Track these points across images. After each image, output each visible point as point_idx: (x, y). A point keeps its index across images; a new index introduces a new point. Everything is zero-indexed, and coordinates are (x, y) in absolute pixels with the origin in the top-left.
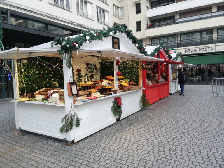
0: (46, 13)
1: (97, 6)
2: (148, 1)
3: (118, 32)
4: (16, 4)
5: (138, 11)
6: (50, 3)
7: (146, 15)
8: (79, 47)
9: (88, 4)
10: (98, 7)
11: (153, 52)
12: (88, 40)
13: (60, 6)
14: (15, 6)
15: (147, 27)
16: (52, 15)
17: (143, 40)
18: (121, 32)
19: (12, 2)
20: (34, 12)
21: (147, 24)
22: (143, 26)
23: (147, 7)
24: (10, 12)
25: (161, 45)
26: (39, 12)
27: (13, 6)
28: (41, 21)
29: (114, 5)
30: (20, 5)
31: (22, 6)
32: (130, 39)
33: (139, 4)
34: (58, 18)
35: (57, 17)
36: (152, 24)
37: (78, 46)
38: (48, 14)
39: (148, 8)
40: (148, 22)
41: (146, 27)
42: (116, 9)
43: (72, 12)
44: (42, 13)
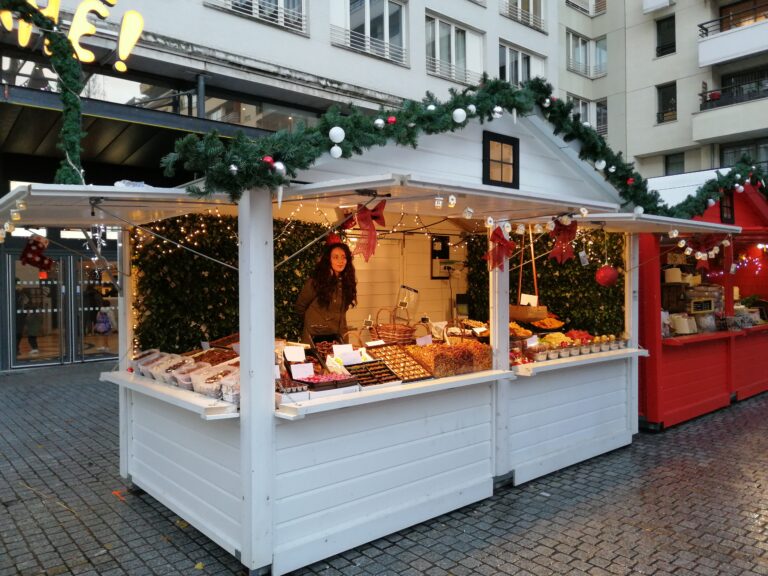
0: (322, 78)
1: (501, 40)
2: (709, 3)
3: (498, 109)
4: (227, 54)
5: (666, 46)
6: (336, 42)
7: (697, 58)
8: (289, 171)
9: (469, 35)
10: (503, 43)
11: (694, 194)
12: (339, 144)
13: (368, 52)
14: (224, 61)
15: (701, 102)
16: (339, 84)
17: (685, 155)
18: (514, 111)
19: (214, 50)
20: (283, 76)
21: (700, 91)
22: (687, 99)
23: (701, 26)
24: (205, 79)
25: (743, 166)
26: (299, 76)
27: (218, 59)
28: (305, 103)
29: (569, 31)
30: (239, 57)
31: (245, 58)
32: (567, 139)
33: (671, 19)
34: (360, 91)
35: (358, 87)
36: (723, 91)
37: (284, 172)
38: (327, 80)
39: (706, 30)
40: (705, 84)
41: (697, 101)
42: (577, 45)
43: (409, 68)
44: (307, 78)
